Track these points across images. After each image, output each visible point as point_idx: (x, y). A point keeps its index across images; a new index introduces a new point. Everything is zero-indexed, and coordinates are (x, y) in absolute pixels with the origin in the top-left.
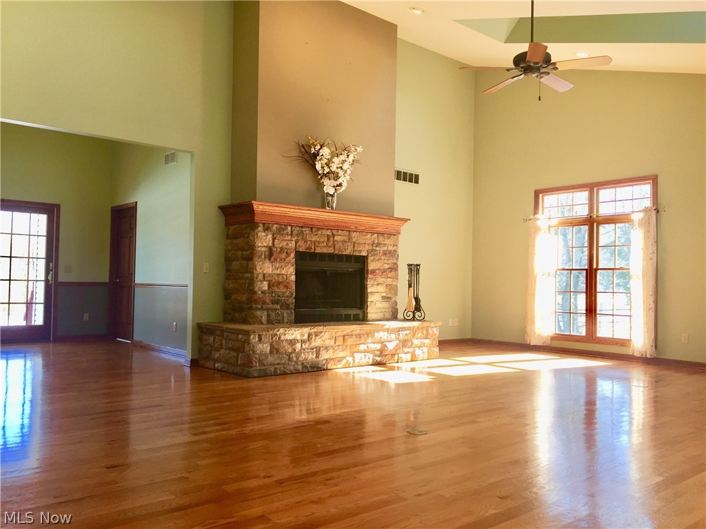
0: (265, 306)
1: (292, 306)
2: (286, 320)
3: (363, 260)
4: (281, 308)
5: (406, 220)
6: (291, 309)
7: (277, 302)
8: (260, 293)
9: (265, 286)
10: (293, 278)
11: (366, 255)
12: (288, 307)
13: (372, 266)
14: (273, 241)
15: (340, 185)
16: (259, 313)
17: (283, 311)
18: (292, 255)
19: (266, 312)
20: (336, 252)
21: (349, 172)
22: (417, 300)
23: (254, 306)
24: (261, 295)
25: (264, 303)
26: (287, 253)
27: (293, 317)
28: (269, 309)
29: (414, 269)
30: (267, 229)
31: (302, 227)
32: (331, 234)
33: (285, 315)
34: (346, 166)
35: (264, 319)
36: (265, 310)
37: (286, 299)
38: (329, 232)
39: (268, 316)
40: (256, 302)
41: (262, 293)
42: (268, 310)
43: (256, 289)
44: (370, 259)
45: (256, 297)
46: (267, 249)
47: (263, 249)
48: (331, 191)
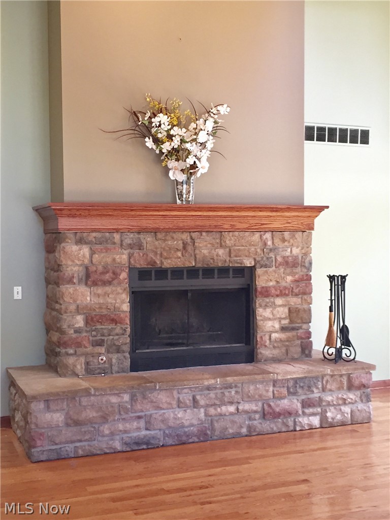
0: (80, 350)
1: (127, 348)
2: (115, 368)
3: (248, 273)
4: (108, 351)
5: (321, 209)
6: (124, 352)
7: (100, 343)
8: (72, 331)
9: (80, 321)
10: (126, 307)
11: (253, 264)
12: (118, 350)
13: (263, 280)
14: (91, 257)
15: (193, 166)
16: (71, 360)
17: (110, 355)
18: (124, 275)
19: (82, 360)
20: (199, 265)
21: (210, 145)
22: (344, 331)
23: (63, 351)
24: (74, 336)
25: (79, 345)
26: (114, 273)
27: (128, 363)
28: (88, 354)
29: (338, 283)
30: (80, 241)
31: (139, 233)
32: (189, 240)
33: (114, 361)
34: (202, 137)
35: (80, 368)
36: (82, 355)
37: (116, 337)
38: (185, 236)
39: (87, 363)
40: (65, 345)
41: (76, 332)
42: (86, 355)
43: (65, 326)
44: (259, 271)
45: (66, 338)
46: (81, 268)
47: (76, 269)
48: (181, 177)
